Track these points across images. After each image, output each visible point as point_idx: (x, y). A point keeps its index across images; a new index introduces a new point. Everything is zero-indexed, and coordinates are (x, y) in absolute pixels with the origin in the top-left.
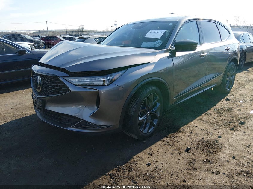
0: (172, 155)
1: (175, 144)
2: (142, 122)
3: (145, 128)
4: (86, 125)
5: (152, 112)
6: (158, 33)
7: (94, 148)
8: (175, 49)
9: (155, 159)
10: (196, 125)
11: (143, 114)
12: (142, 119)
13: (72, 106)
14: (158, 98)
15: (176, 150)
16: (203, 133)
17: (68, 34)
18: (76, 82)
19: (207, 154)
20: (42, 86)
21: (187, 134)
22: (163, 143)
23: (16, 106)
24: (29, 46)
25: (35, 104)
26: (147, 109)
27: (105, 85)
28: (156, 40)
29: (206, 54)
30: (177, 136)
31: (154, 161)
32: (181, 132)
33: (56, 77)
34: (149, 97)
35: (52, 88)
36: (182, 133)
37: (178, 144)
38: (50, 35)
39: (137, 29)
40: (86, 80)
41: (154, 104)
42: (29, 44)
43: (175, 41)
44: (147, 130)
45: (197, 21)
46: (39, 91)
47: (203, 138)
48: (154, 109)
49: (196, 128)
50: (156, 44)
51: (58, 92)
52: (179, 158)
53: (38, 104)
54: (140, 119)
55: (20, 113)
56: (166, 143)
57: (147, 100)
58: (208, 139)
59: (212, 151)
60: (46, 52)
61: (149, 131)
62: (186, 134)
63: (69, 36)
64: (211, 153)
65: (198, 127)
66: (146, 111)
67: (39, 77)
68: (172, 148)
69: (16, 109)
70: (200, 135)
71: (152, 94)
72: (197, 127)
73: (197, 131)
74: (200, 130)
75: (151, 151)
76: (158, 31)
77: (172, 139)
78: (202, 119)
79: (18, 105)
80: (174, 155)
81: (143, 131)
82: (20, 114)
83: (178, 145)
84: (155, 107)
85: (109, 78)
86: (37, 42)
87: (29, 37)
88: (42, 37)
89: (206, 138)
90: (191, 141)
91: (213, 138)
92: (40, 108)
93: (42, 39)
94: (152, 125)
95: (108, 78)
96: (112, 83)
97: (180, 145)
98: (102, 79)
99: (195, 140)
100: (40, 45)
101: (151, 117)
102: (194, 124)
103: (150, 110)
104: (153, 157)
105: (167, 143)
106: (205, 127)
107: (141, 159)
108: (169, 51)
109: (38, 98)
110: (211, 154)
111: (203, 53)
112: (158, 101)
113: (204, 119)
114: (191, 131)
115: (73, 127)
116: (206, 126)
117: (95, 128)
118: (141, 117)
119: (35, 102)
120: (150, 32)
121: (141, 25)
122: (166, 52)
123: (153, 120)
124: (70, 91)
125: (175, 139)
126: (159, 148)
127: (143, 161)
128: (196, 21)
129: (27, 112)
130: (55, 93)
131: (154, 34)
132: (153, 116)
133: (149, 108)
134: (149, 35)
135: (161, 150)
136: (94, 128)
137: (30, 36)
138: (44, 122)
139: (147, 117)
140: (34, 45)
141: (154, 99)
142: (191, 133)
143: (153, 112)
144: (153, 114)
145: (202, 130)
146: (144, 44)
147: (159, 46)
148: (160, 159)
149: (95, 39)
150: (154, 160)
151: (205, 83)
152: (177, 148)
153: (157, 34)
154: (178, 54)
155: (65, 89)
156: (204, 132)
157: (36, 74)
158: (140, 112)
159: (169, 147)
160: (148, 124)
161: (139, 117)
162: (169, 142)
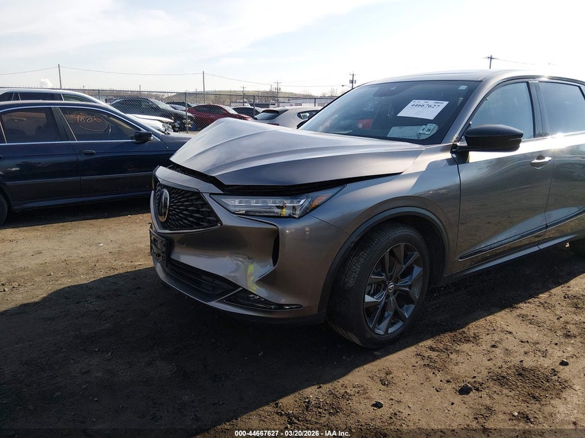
0: (438, 391)
1: (450, 368)
2: (374, 306)
3: (380, 322)
4: (249, 299)
5: (401, 286)
6: (430, 106)
7: (262, 353)
8: (466, 144)
9: (396, 396)
10: (509, 329)
11: (378, 288)
12: (374, 300)
13: (225, 257)
14: (416, 254)
15: (448, 381)
16: (522, 351)
17: (245, 100)
18: (236, 206)
19: (524, 399)
20: (169, 210)
21: (484, 347)
22: (422, 363)
23: (120, 247)
24: (160, 125)
25: (154, 247)
26: (387, 278)
27: (295, 218)
28: (423, 122)
29: (547, 159)
30: (457, 349)
31: (392, 399)
32: (469, 341)
33: (197, 195)
34: (395, 250)
35: (187, 215)
36: (471, 344)
37: (456, 367)
38: (209, 102)
39: (383, 98)
40: (255, 203)
41: (406, 268)
42: (161, 121)
43: (467, 128)
44: (385, 328)
45: (531, 81)
46: (163, 219)
47: (522, 361)
48: (406, 280)
49: (509, 336)
50: (421, 132)
51: (199, 226)
52: (452, 400)
53: (159, 246)
54: (368, 299)
55: (125, 264)
56: (426, 362)
57: (387, 257)
58: (534, 364)
59: (537, 395)
60: (189, 139)
61: (390, 331)
62: (481, 348)
63: (248, 106)
64: (534, 397)
65: (514, 333)
66: (384, 282)
67: (166, 191)
68: (439, 376)
69: (119, 254)
70: (515, 354)
71: (402, 245)
72: (510, 333)
73: (511, 343)
74: (517, 342)
75: (388, 377)
76: (431, 102)
77: (444, 356)
78: (527, 316)
79: (123, 247)
80: (441, 393)
81: (374, 327)
82: (123, 266)
83: (456, 370)
84: (408, 275)
85: (302, 201)
86: (178, 117)
87: (163, 106)
88: (189, 106)
89: (529, 362)
90: (490, 364)
91: (547, 363)
92: (162, 254)
93: (191, 110)
94: (397, 316)
95: (301, 203)
96: (307, 213)
97: (462, 371)
98: (288, 203)
99: (499, 364)
100: (184, 124)
101: (397, 299)
102: (505, 327)
103: (396, 281)
104: (390, 391)
105: (431, 364)
106: (531, 335)
107: (363, 391)
108: (453, 149)
109: (159, 234)
110: (533, 401)
111: (540, 157)
112: (416, 262)
113: (532, 317)
114: (493, 343)
115: (221, 302)
116: (533, 334)
117: (266, 308)
118: (372, 296)
119: (153, 242)
120: (412, 103)
121: (394, 88)
122: (444, 150)
123: (401, 307)
124: (222, 224)
125: (453, 356)
126: (408, 372)
127: (367, 395)
128: (527, 83)
129: (139, 263)
130: (192, 226)
131: (420, 109)
132: (403, 298)
133: (391, 276)
134: (408, 112)
135: (412, 378)
136: (264, 308)
137: (168, 103)
138: (169, 287)
139: (388, 296)
140: (170, 123)
141: (406, 257)
142: (494, 346)
143: (404, 286)
144: (402, 290)
145: (522, 342)
146: (394, 131)
147: (428, 136)
148: (407, 398)
149: (299, 113)
150: (391, 397)
151: (543, 229)
152: (454, 379)
153: (429, 110)
154: (475, 156)
155: (212, 218)
156: (527, 347)
157: (160, 185)
158: (371, 284)
159: (434, 373)
160: (389, 314)
161: (368, 294)
162: (435, 362)
